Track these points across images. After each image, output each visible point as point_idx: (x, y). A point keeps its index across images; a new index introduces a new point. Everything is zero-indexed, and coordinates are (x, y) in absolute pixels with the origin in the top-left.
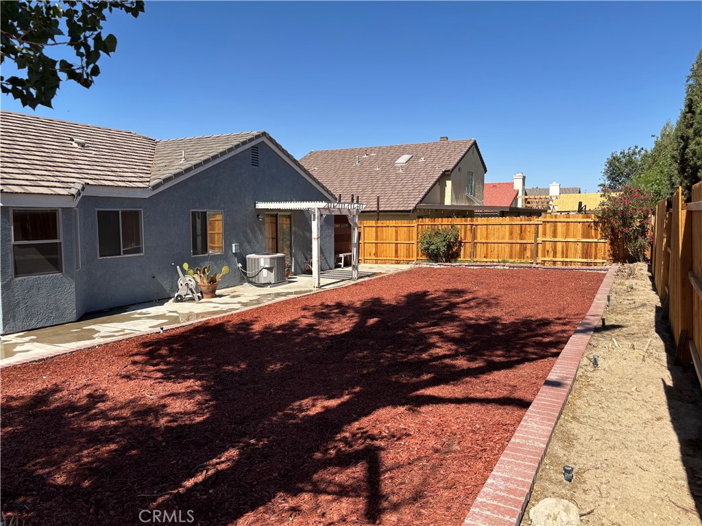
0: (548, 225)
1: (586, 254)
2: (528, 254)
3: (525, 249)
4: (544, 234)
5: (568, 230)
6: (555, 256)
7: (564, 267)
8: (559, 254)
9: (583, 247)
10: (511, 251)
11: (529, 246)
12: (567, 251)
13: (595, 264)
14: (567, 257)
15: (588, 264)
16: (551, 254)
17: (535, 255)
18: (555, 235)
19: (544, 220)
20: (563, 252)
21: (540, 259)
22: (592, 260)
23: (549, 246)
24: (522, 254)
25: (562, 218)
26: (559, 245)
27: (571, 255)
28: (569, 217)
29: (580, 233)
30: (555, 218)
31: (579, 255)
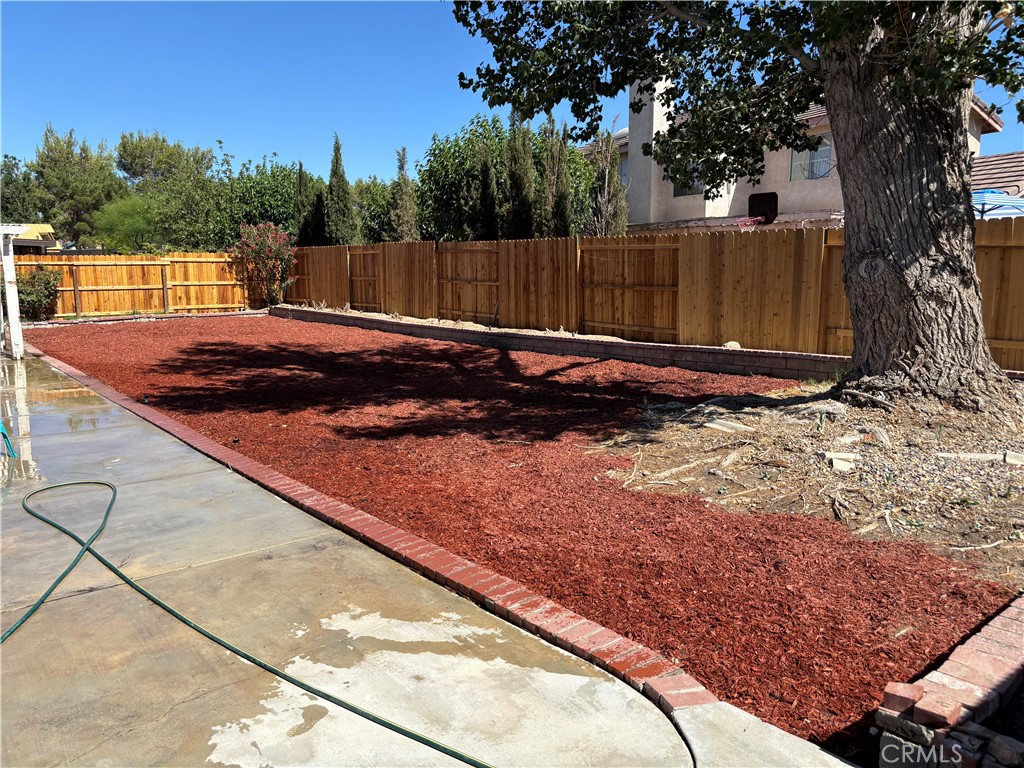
0: (177, 265)
1: (223, 299)
2: (156, 301)
3: (151, 296)
4: (174, 277)
5: (200, 271)
6: (188, 303)
7: (200, 314)
8: (193, 301)
9: (219, 291)
10: (133, 301)
11: (155, 292)
12: (202, 296)
13: (233, 309)
14: (203, 303)
15: (226, 309)
16: (184, 301)
17: (164, 304)
18: (186, 278)
19: (172, 259)
20: (197, 298)
21: (171, 308)
22: (230, 305)
23: (180, 292)
24: (148, 303)
25: (192, 257)
26: (192, 289)
27: (206, 301)
28: (200, 257)
29: (214, 275)
30: (185, 256)
31: (215, 300)
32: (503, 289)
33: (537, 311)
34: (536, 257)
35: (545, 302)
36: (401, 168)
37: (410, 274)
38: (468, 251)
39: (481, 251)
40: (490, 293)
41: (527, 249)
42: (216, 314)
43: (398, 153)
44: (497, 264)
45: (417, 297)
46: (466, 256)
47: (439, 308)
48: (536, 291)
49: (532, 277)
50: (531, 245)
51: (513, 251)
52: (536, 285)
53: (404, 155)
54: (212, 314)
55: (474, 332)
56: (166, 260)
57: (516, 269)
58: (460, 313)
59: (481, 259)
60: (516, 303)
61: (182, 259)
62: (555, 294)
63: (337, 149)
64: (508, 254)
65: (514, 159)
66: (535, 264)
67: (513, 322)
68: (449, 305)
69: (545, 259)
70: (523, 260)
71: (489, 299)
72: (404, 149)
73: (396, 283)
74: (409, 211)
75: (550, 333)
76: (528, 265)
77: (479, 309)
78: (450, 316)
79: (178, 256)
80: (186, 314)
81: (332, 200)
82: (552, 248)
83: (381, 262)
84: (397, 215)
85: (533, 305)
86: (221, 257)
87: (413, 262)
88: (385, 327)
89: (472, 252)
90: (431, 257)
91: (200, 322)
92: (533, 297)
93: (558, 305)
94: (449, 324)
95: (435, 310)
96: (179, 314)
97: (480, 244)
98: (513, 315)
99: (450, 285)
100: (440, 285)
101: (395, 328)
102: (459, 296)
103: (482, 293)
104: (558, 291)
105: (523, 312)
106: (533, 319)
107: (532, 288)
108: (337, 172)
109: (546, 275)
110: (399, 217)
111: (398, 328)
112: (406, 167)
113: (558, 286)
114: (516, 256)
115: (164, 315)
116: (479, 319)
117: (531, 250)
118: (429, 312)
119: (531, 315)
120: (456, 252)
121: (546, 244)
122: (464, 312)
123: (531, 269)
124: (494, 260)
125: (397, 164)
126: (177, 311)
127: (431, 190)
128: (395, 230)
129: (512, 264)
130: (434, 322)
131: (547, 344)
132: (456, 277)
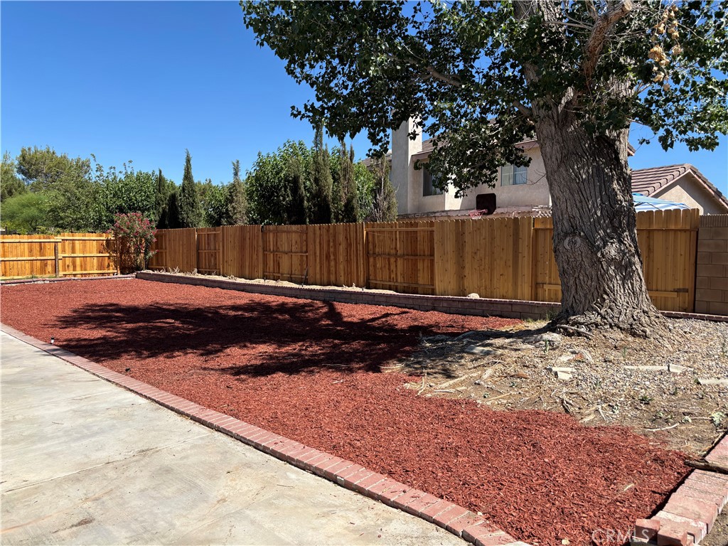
0: (67, 242)
1: (101, 267)
2: (49, 268)
3: (46, 265)
4: (64, 251)
5: (85, 246)
6: (74, 270)
7: (84, 278)
8: (78, 268)
9: (98, 261)
10: (32, 268)
11: (49, 262)
12: (85, 264)
13: (109, 274)
14: (85, 270)
15: (103, 274)
16: (71, 268)
17: (55, 270)
18: (73, 251)
19: (63, 238)
20: (81, 266)
21: (61, 273)
22: (106, 271)
23: (68, 261)
24: (43, 270)
25: (78, 236)
26: (78, 260)
27: (88, 268)
28: (85, 236)
29: (95, 249)
30: (73, 236)
31: (95, 267)
32: (311, 258)
33: (336, 273)
34: (335, 236)
35: (342, 267)
36: (236, 174)
37: (242, 248)
38: (285, 232)
39: (296, 232)
40: (301, 261)
41: (328, 231)
42: (96, 277)
43: (234, 164)
44: (306, 241)
45: (247, 264)
46: (284, 235)
47: (264, 272)
48: (335, 259)
49: (332, 250)
50: (331, 227)
51: (318, 232)
52: (335, 254)
53: (238, 166)
54: (93, 277)
55: (291, 289)
56: (59, 238)
57: (320, 244)
58: (279, 275)
59: (295, 237)
60: (321, 267)
61: (71, 238)
62: (348, 261)
63: (188, 161)
64: (315, 234)
65: (317, 170)
66: (334, 241)
67: (318, 281)
68: (271, 270)
69: (341, 238)
70: (325, 238)
71: (301, 265)
72: (238, 162)
73: (232, 255)
74: (242, 204)
75: (346, 289)
76: (329, 241)
77: (293, 272)
78: (272, 277)
79: (67, 235)
80: (73, 278)
81: (184, 196)
82: (346, 230)
83: (221, 239)
84: (233, 206)
85: (333, 269)
86: (101, 236)
87: (244, 239)
88: (224, 285)
89: (288, 232)
90: (258, 236)
91: (84, 283)
92: (332, 263)
93: (351, 268)
94: (272, 283)
95: (261, 274)
96: (67, 278)
97: (294, 227)
98: (318, 276)
99: (272, 255)
100: (265, 256)
101: (232, 286)
102: (279, 263)
103: (296, 260)
104: (351, 259)
105: (325, 274)
106: (333, 278)
107: (332, 257)
108: (188, 176)
109: (342, 248)
110: (234, 208)
111: (235, 286)
112: (239, 174)
113: (350, 255)
114: (320, 235)
115: (56, 279)
116: (293, 279)
117: (331, 231)
118: (256, 274)
119: (331, 276)
120: (276, 232)
121: (341, 228)
122: (282, 274)
123: (331, 244)
124: (304, 238)
125: (233, 171)
126: (66, 275)
127: (257, 190)
128: (231, 217)
129: (318, 241)
130: (262, 282)
131: (344, 296)
132: (277, 250)
